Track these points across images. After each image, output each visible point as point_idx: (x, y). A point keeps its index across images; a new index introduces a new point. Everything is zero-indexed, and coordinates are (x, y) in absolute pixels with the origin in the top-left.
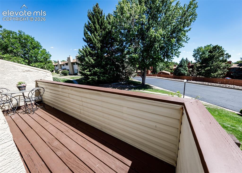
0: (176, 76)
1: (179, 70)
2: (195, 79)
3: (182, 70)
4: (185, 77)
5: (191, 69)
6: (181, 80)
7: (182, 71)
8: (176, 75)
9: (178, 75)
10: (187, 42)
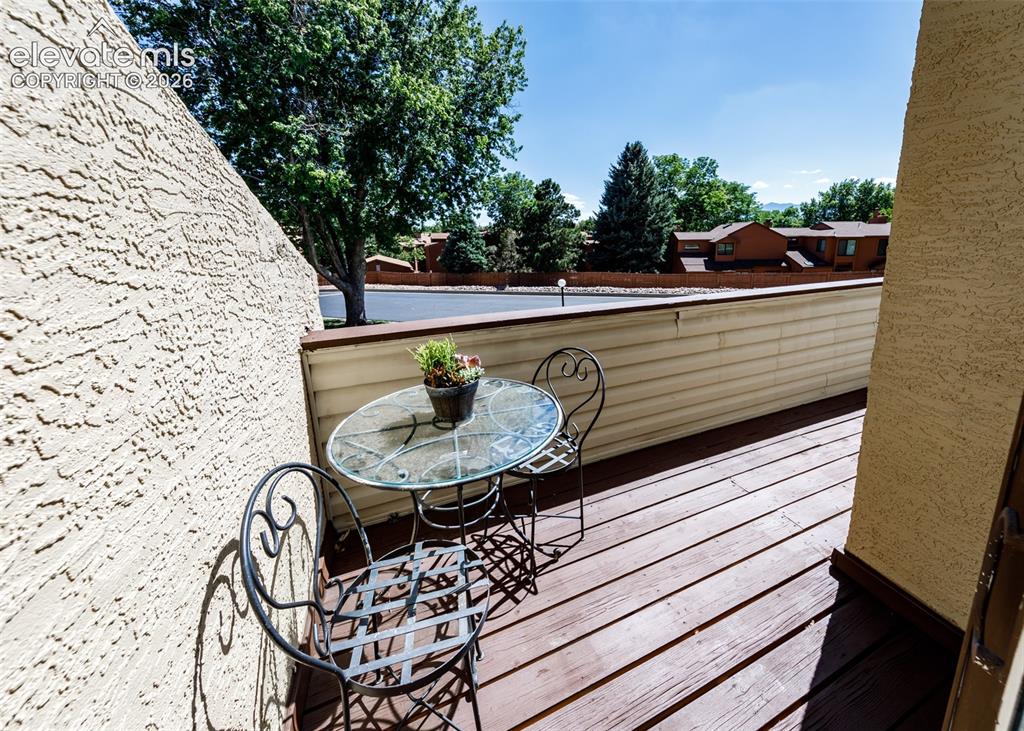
0: (451, 275)
1: (463, 252)
2: (519, 280)
3: (471, 252)
4: (484, 276)
5: (493, 248)
6: (478, 287)
7: (471, 256)
8: (454, 272)
9: (460, 272)
10: (516, 155)
